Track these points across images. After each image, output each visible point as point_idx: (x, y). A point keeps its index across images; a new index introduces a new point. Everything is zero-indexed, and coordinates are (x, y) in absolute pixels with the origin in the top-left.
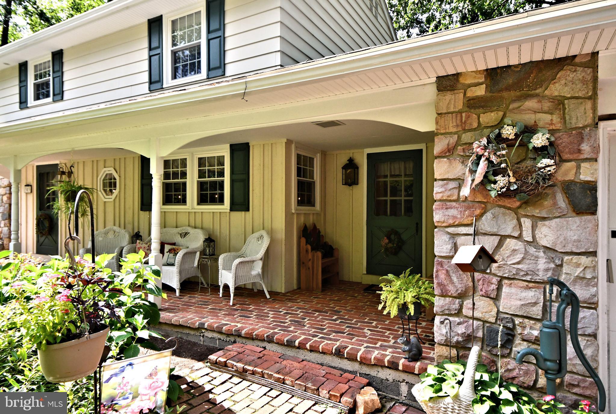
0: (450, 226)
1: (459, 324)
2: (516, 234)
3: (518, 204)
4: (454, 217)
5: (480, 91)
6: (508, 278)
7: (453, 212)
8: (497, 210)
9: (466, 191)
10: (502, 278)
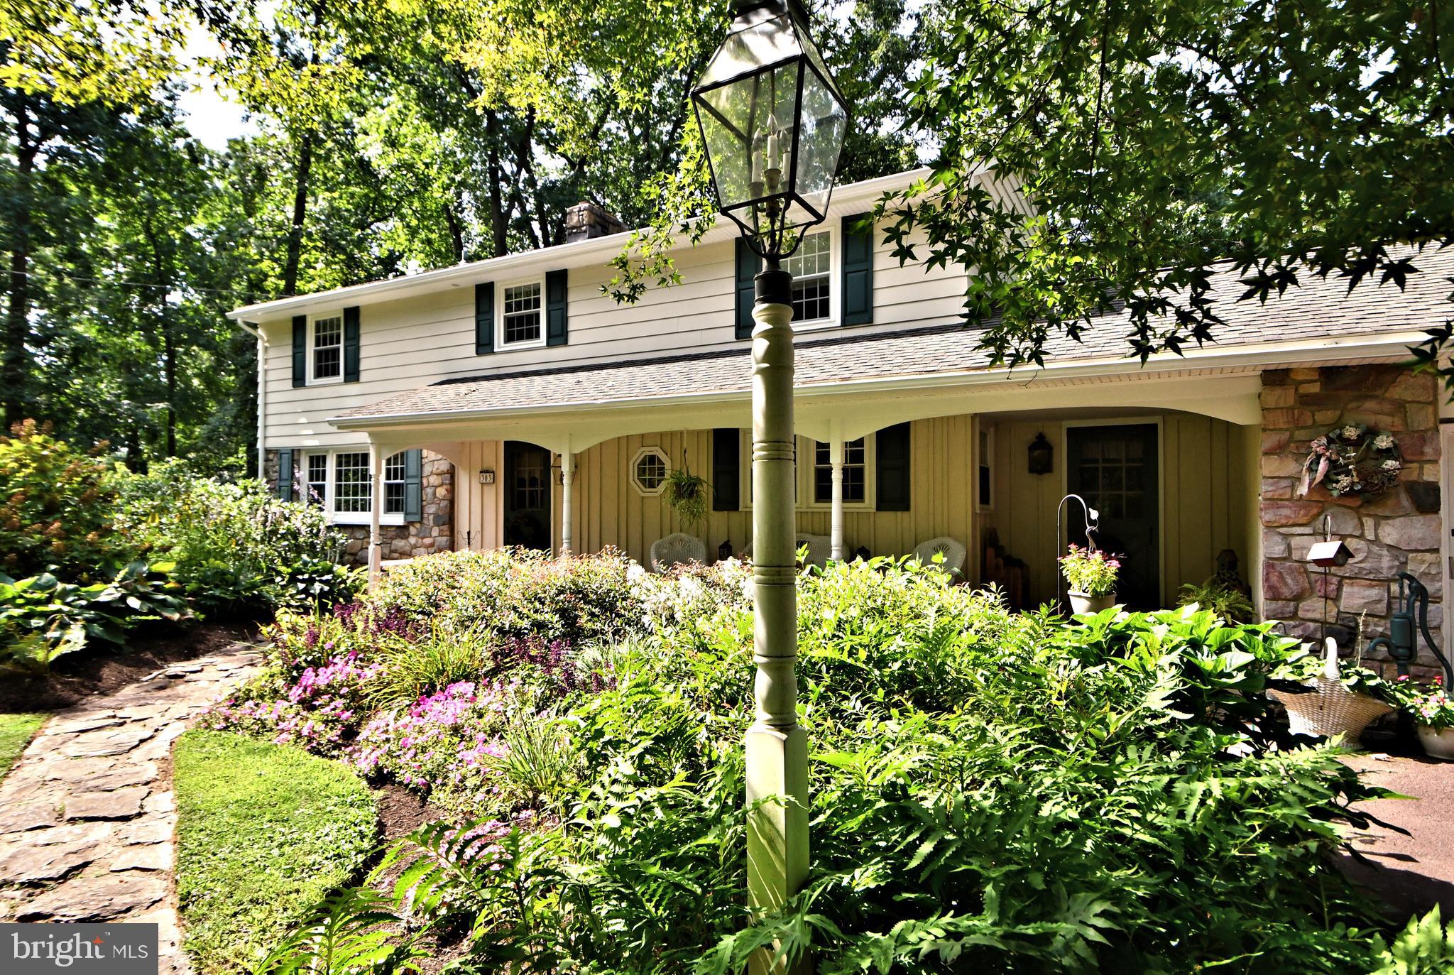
0: (1282, 526)
1: (1294, 627)
2: (1358, 533)
3: (1359, 503)
4: (1287, 517)
5: (1315, 388)
6: (1349, 578)
7: (1286, 512)
8: (1336, 509)
9: (1303, 490)
10: (1343, 578)
